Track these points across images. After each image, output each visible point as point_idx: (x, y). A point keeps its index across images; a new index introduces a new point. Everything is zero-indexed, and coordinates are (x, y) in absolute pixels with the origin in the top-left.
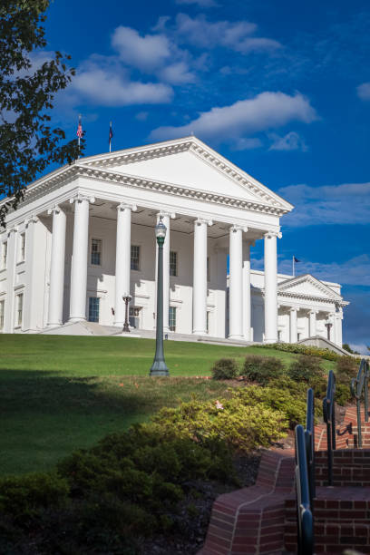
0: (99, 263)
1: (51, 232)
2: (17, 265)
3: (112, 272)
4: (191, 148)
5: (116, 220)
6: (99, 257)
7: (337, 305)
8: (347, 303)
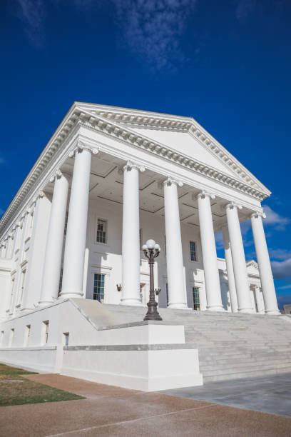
0: (104, 242)
1: (51, 201)
2: (26, 242)
3: (119, 251)
4: (190, 130)
6: (104, 236)
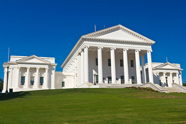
5: (97, 52)
7: (179, 71)
8: (183, 70)
